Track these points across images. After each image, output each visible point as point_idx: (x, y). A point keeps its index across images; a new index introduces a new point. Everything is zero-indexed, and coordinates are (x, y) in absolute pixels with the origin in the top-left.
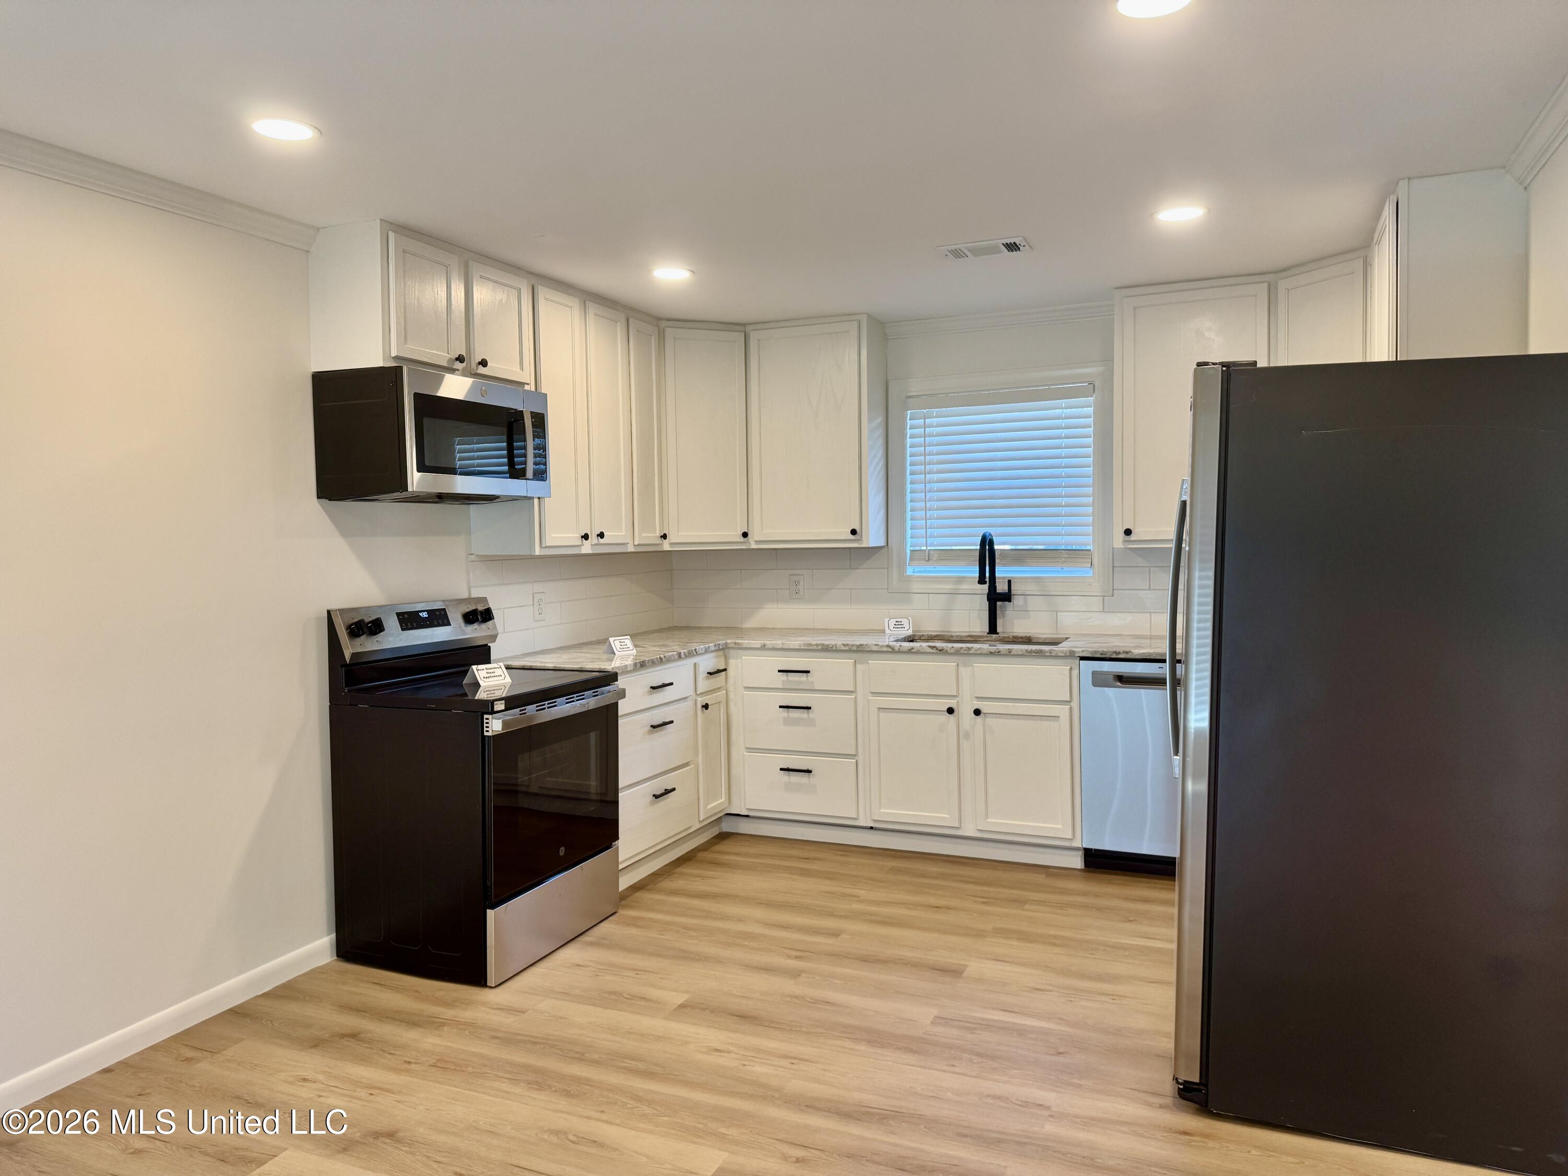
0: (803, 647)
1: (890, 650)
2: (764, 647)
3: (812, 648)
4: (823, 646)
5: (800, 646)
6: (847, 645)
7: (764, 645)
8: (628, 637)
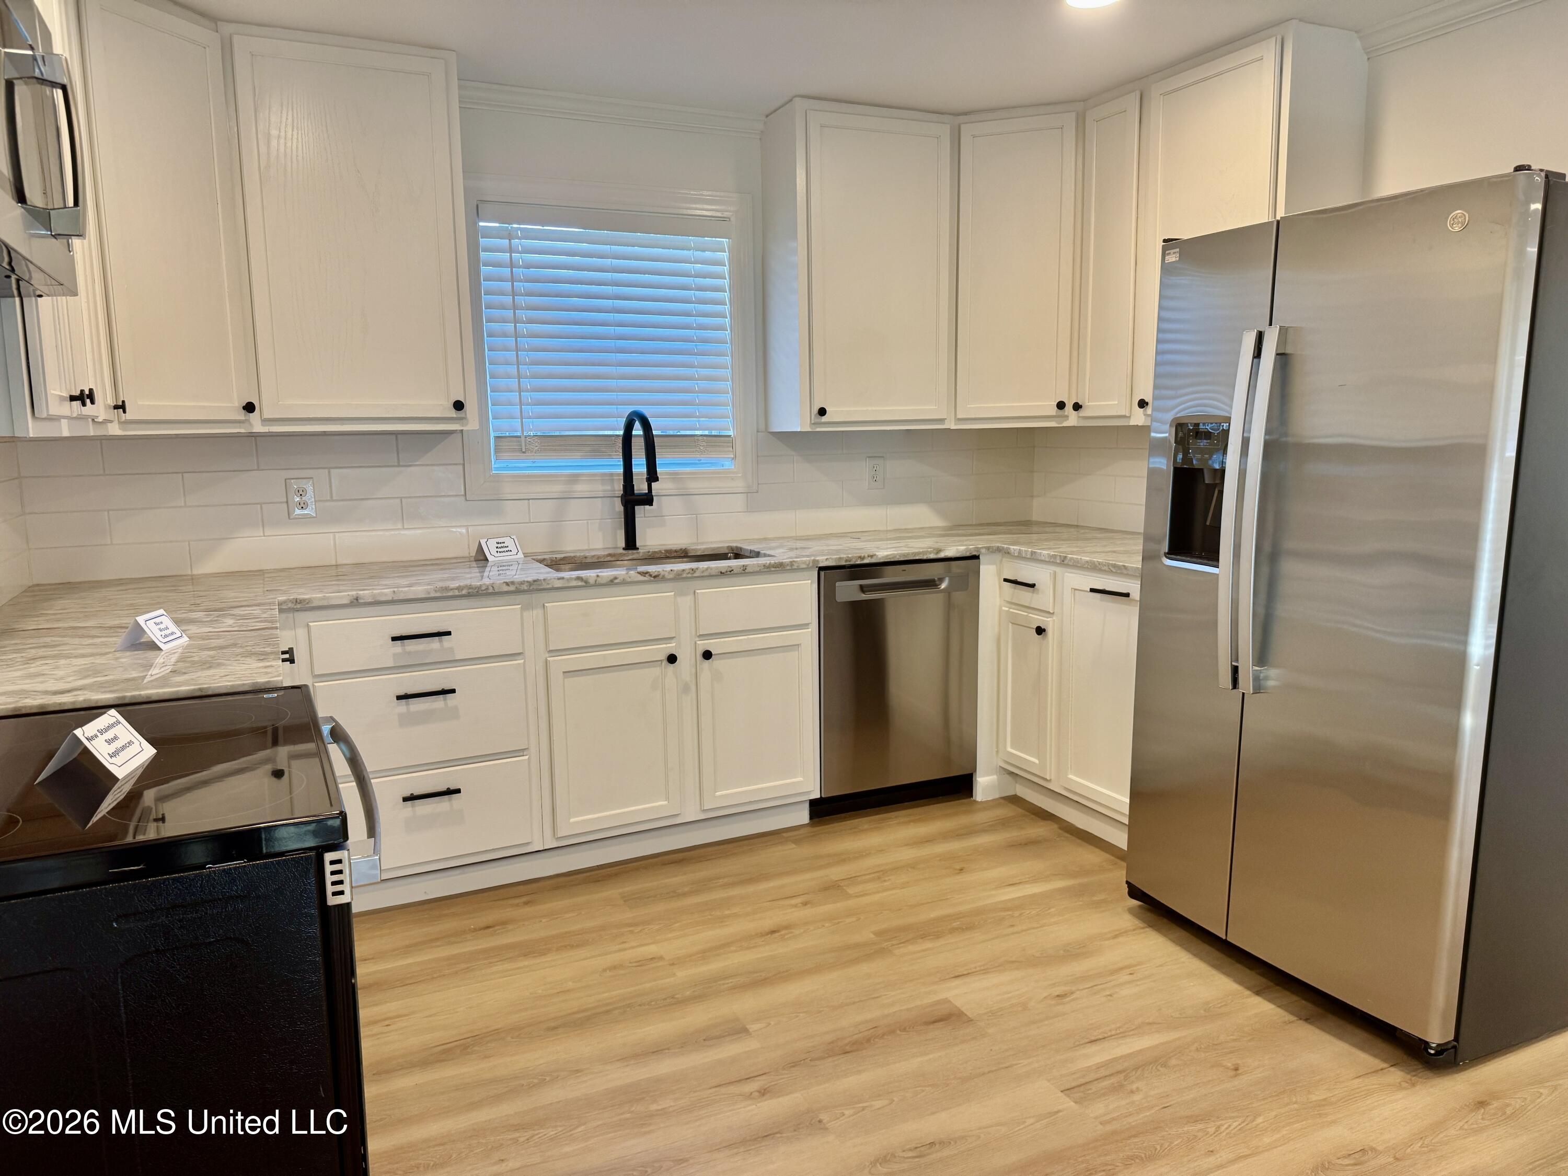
0: (433, 595)
1: (583, 584)
2: (356, 602)
3: (451, 594)
4: (470, 588)
5: (429, 593)
7: (357, 600)
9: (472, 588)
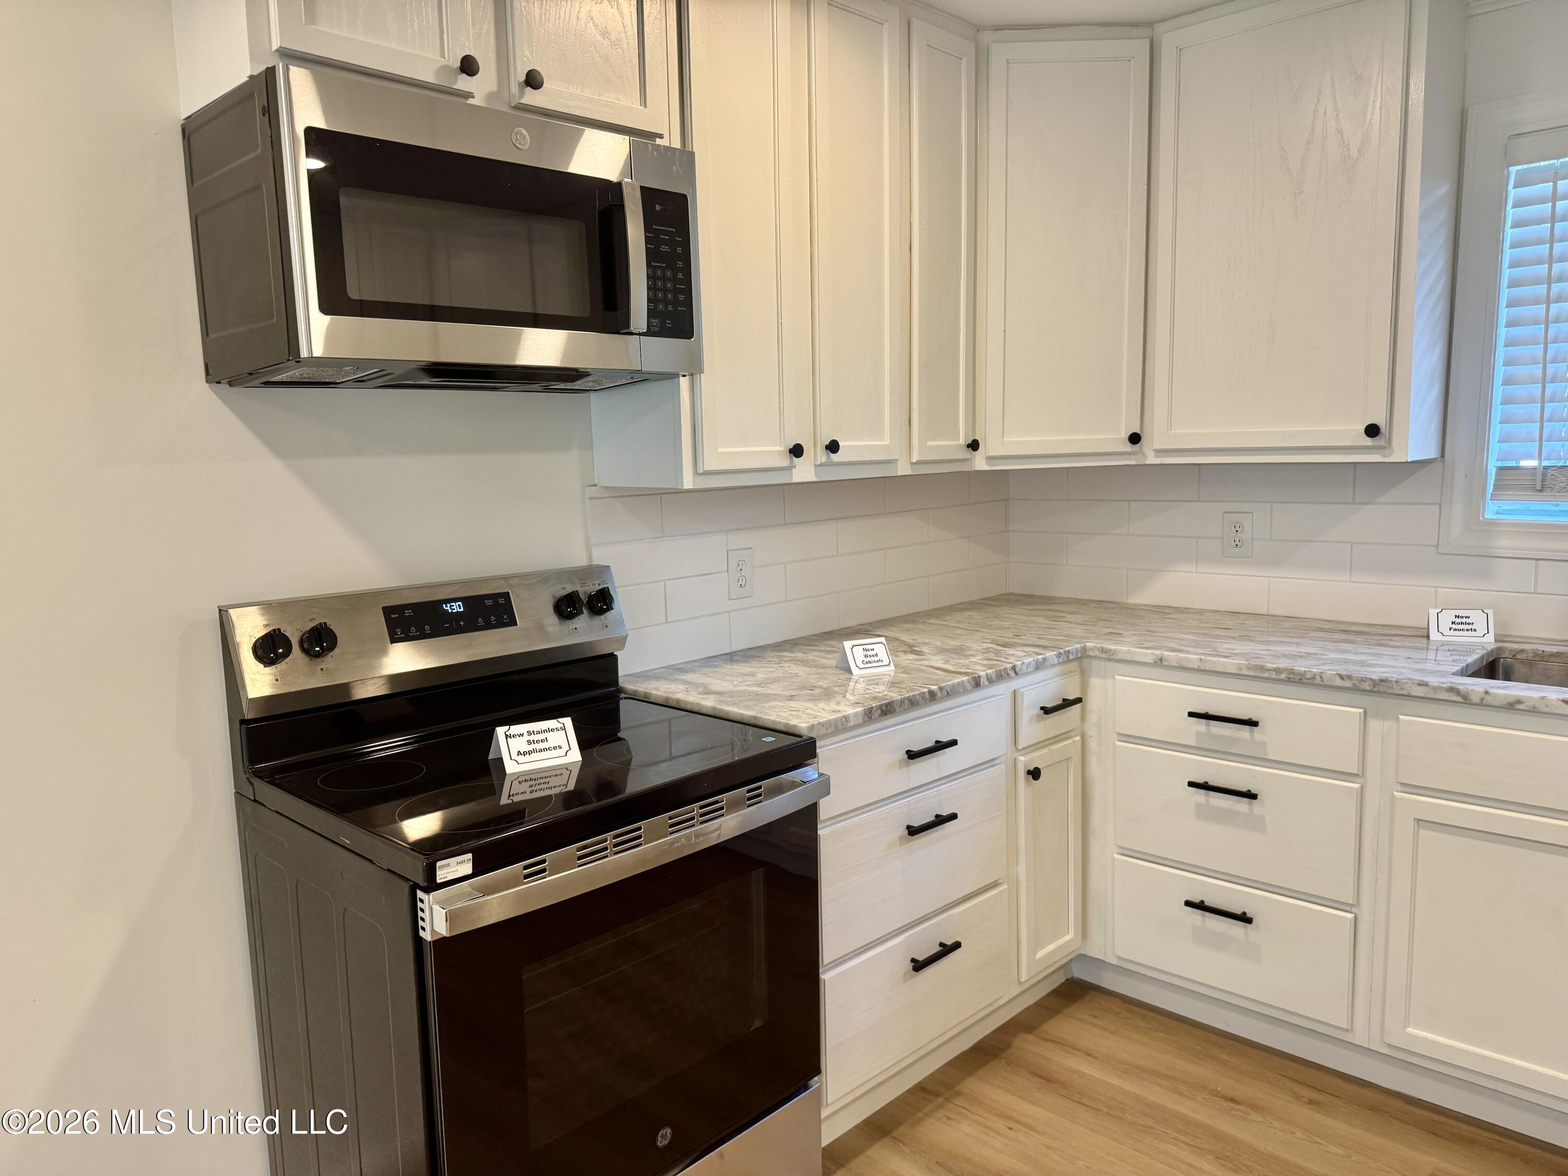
0: (1245, 672)
1: (1459, 699)
2: (1159, 662)
3: (1266, 675)
4: (1291, 673)
5: (1240, 669)
6: (1349, 677)
7: (1161, 660)
8: (883, 639)
9: (1294, 674)
